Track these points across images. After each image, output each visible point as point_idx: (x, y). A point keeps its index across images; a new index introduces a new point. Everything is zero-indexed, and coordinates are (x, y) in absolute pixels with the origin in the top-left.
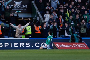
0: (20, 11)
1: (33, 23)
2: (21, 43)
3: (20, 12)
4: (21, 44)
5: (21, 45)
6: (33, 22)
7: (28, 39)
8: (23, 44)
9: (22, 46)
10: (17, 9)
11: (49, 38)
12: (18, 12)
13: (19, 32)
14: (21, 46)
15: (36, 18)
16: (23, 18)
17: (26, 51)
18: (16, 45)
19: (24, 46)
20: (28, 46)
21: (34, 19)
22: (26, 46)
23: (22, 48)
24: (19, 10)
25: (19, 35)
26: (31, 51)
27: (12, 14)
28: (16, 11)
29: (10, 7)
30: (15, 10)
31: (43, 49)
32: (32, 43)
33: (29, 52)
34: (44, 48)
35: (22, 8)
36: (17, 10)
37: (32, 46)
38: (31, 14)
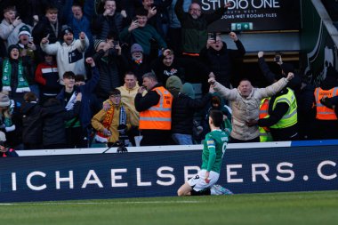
0: (251, 24)
1: (309, 73)
2: (254, 166)
3: (248, 30)
4: (257, 169)
5: (254, 173)
6: (308, 69)
7: (288, 144)
8: (263, 169)
9: (259, 177)
10: (235, 14)
11: (212, 142)
12: (242, 27)
13: (246, 114)
14: (254, 180)
15: (321, 54)
16: (260, 55)
17: (276, 200)
18: (235, 173)
19: (267, 179)
20: (289, 175)
21: (310, 55)
22: (278, 178)
23: (261, 187)
24: (246, 20)
25: (247, 128)
26: (300, 197)
27: (214, 37)
28: (233, 25)
29: (206, 7)
30: (228, 19)
31: (194, 193)
32: (304, 165)
33: (291, 204)
34: (197, 190)
35: (259, 11)
36: (236, 21)
37: (306, 178)
38: (300, 34)
